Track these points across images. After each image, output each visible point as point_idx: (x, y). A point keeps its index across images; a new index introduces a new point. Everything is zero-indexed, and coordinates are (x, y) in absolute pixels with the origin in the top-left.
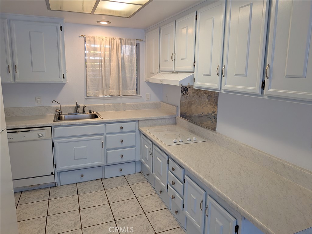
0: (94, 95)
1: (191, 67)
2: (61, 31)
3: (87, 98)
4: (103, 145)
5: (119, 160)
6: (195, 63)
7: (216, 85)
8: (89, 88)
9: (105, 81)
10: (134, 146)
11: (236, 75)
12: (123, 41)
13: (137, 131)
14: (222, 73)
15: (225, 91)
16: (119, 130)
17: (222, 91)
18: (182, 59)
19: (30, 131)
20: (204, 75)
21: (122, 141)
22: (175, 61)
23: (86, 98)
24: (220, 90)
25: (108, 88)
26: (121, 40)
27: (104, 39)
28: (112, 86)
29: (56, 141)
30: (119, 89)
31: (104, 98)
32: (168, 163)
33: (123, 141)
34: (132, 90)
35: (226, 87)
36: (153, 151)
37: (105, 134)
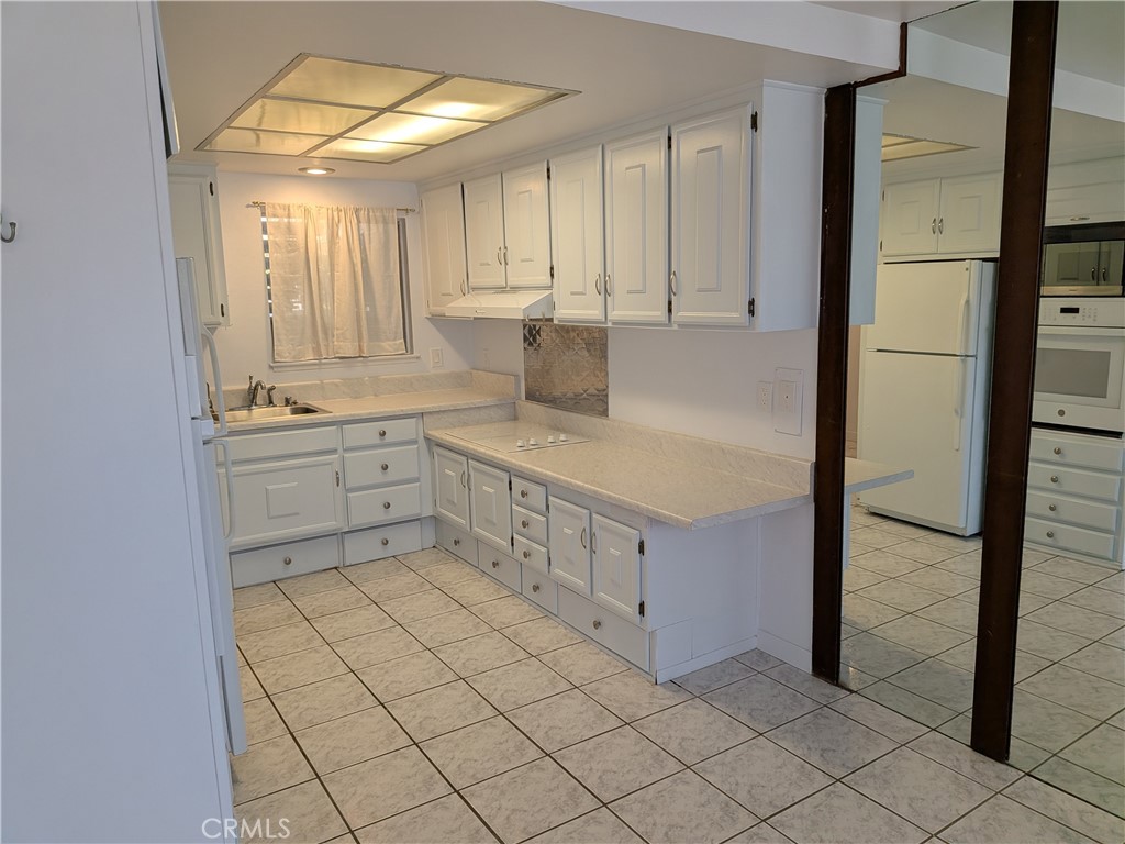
0: (294, 358)
1: (545, 279)
2: (212, 194)
3: (275, 366)
4: (338, 478)
5: (380, 516)
6: (552, 268)
7: (597, 312)
8: (279, 340)
9: (322, 318)
10: (417, 480)
11: (629, 292)
12: (362, 214)
13: (422, 440)
14: (605, 291)
15: (614, 323)
16: (377, 440)
17: (610, 325)
18: (522, 261)
20: (572, 294)
21: (385, 468)
22: (506, 264)
23: (271, 367)
24: (605, 322)
25: (330, 338)
26: (357, 210)
27: (314, 212)
28: (340, 332)
30: (360, 339)
31: (320, 364)
32: (510, 489)
33: (387, 466)
34: (395, 340)
35: (614, 315)
36: (469, 475)
37: (340, 450)
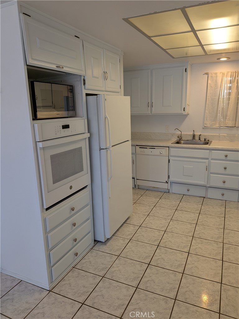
0: (211, 125)
2: (186, 72)
3: (204, 128)
4: (207, 168)
5: (222, 185)
8: (207, 119)
10: (238, 176)
16: (224, 158)
19: (155, 148)
21: (225, 168)
27: (226, 74)
28: (229, 117)
29: (171, 158)
30: (236, 120)
31: (219, 128)
37: (210, 159)
